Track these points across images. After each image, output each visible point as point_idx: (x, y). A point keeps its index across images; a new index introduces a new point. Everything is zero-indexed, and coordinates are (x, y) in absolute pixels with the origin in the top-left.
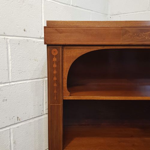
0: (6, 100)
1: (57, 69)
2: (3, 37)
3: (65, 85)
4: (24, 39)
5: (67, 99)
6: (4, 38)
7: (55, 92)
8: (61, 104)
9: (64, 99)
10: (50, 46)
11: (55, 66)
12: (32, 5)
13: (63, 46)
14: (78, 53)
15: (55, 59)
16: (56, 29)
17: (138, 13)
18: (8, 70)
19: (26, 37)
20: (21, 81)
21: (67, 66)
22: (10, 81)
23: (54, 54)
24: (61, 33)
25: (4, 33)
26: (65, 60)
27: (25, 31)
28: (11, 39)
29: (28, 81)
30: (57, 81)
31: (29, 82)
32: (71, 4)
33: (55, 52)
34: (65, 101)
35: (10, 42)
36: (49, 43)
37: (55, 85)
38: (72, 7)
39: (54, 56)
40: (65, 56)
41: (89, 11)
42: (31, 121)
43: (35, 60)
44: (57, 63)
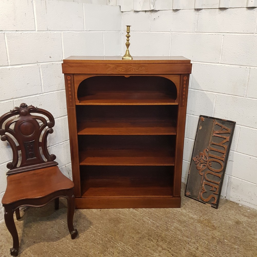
0: (42, 105)
1: (71, 87)
2: (37, 64)
3: (76, 97)
4: (50, 64)
5: (78, 105)
6: (38, 65)
7: (71, 100)
8: (74, 107)
9: (76, 105)
10: (66, 75)
11: (69, 85)
13: (73, 74)
14: (82, 78)
15: (69, 82)
16: (69, 65)
18: (41, 85)
19: (52, 62)
20: (50, 92)
21: (77, 86)
22: (43, 92)
23: (69, 79)
24: (72, 67)
25: (37, 61)
26: (75, 82)
27: (50, 57)
28: (41, 65)
29: (55, 92)
30: (71, 95)
32: (85, 30)
33: (69, 78)
34: (77, 106)
35: (41, 67)
36: (65, 73)
37: (70, 97)
38: (86, 32)
39: (68, 80)
40: (75, 80)
41: (102, 32)
42: (59, 119)
44: (71, 84)
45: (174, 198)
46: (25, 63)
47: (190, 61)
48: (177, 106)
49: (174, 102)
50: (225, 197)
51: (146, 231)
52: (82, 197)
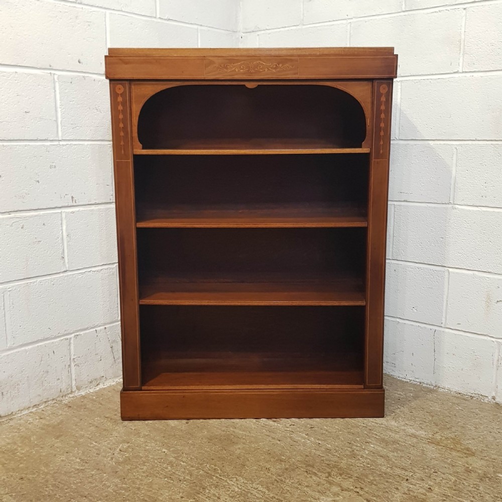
0: (55, 167)
1: (124, 112)
2: (49, 72)
3: (135, 134)
4: (79, 76)
5: (138, 153)
6: (51, 73)
7: (122, 143)
8: (131, 160)
9: (135, 153)
10: (113, 81)
11: (120, 108)
12: (90, 22)
13: (131, 81)
14: (150, 90)
15: (120, 99)
16: (120, 59)
17: (287, 29)
18: (56, 121)
19: (82, 72)
21: (137, 109)
22: (60, 139)
23: (119, 92)
24: (126, 63)
25: (50, 66)
26: (133, 100)
27: (79, 62)
28: (59, 75)
30: (125, 129)
31: (88, 145)
32: (158, 16)
33: (120, 89)
34: (136, 157)
35: (58, 79)
36: (112, 77)
37: (122, 134)
39: (118, 94)
40: (133, 95)
41: (196, 27)
43: (97, 109)
44: (124, 104)
45: (366, 392)
46: (23, 65)
47: (392, 49)
48: (367, 156)
49: (360, 147)
50: (494, 398)
51: (299, 458)
52: (143, 388)
